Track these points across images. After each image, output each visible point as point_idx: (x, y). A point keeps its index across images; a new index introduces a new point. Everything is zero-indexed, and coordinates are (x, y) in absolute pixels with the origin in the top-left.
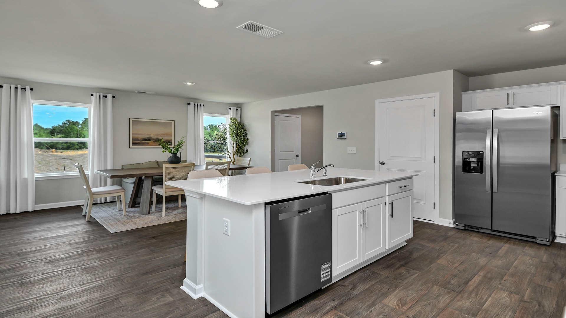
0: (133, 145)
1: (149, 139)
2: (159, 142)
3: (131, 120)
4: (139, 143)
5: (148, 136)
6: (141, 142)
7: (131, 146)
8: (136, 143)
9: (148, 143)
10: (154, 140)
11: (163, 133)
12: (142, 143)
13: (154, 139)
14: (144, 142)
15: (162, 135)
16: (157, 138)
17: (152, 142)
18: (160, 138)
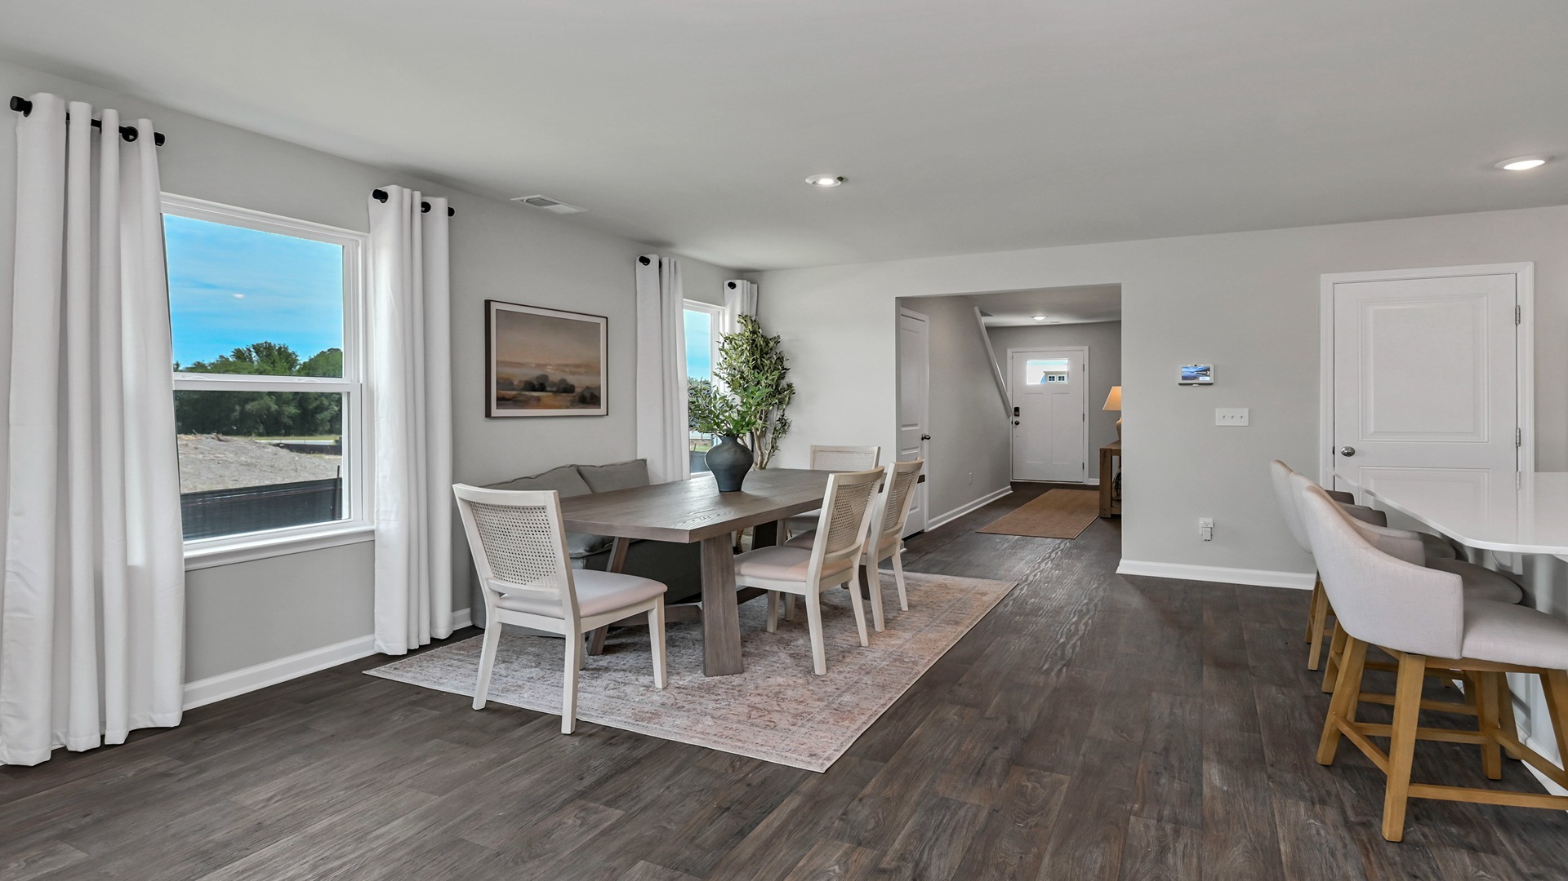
0: (499, 406)
1: (539, 385)
2: (567, 397)
3: (494, 307)
4: (514, 397)
5: (537, 373)
6: (520, 394)
7: (495, 412)
8: (507, 397)
9: (538, 399)
10: (554, 389)
11: (578, 362)
12: (522, 398)
13: (554, 384)
14: (527, 393)
15: (574, 370)
16: (563, 381)
17: (550, 394)
18: (571, 380)
